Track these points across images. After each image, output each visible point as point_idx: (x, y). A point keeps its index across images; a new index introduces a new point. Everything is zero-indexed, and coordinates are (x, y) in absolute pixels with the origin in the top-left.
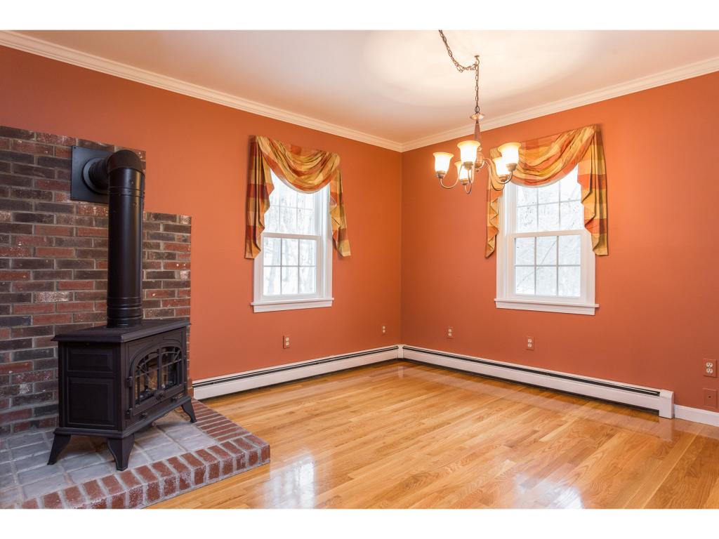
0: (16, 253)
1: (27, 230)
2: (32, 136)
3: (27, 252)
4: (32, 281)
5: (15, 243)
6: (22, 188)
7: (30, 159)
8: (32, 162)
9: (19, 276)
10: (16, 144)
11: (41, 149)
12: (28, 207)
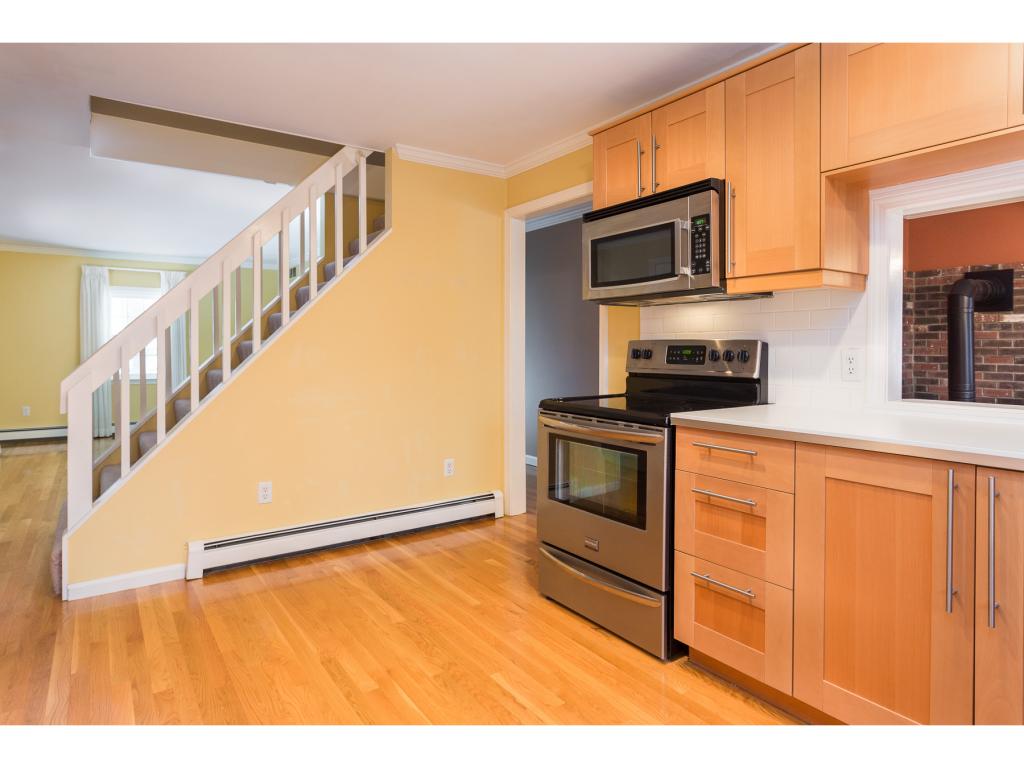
0: (930, 352)
1: (936, 336)
2: (939, 273)
3: (936, 352)
4: (939, 371)
5: (929, 345)
6: (933, 309)
7: (937, 288)
8: (938, 290)
9: (931, 367)
10: (930, 281)
11: (945, 280)
12: (936, 321)
